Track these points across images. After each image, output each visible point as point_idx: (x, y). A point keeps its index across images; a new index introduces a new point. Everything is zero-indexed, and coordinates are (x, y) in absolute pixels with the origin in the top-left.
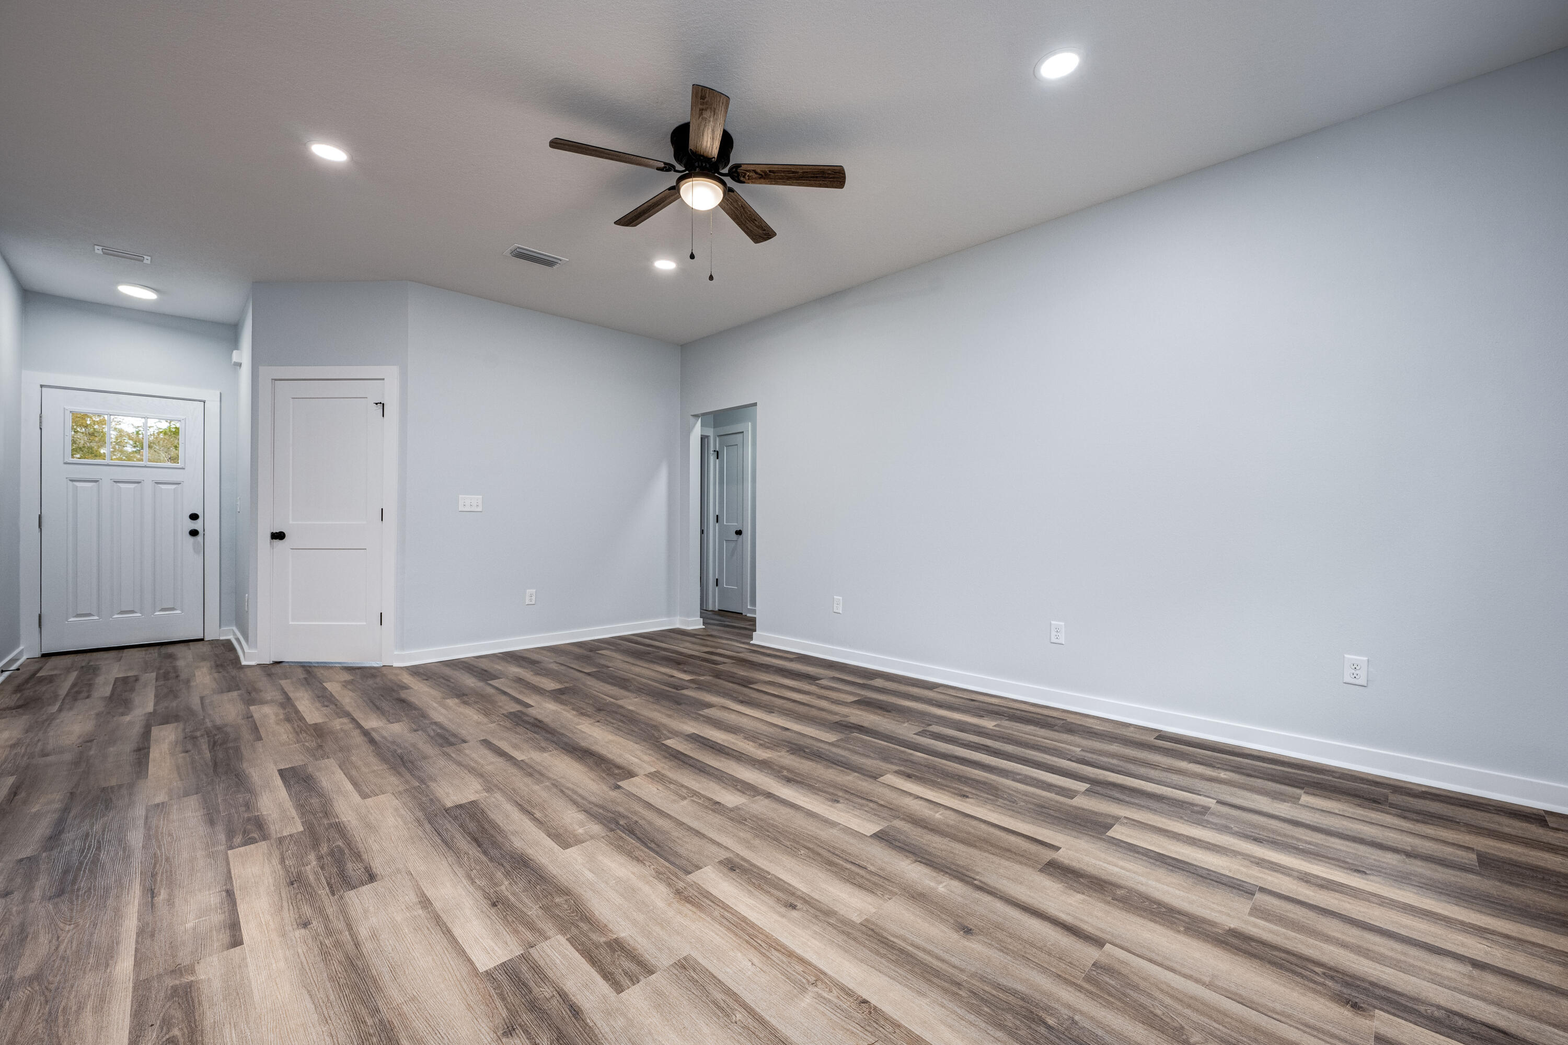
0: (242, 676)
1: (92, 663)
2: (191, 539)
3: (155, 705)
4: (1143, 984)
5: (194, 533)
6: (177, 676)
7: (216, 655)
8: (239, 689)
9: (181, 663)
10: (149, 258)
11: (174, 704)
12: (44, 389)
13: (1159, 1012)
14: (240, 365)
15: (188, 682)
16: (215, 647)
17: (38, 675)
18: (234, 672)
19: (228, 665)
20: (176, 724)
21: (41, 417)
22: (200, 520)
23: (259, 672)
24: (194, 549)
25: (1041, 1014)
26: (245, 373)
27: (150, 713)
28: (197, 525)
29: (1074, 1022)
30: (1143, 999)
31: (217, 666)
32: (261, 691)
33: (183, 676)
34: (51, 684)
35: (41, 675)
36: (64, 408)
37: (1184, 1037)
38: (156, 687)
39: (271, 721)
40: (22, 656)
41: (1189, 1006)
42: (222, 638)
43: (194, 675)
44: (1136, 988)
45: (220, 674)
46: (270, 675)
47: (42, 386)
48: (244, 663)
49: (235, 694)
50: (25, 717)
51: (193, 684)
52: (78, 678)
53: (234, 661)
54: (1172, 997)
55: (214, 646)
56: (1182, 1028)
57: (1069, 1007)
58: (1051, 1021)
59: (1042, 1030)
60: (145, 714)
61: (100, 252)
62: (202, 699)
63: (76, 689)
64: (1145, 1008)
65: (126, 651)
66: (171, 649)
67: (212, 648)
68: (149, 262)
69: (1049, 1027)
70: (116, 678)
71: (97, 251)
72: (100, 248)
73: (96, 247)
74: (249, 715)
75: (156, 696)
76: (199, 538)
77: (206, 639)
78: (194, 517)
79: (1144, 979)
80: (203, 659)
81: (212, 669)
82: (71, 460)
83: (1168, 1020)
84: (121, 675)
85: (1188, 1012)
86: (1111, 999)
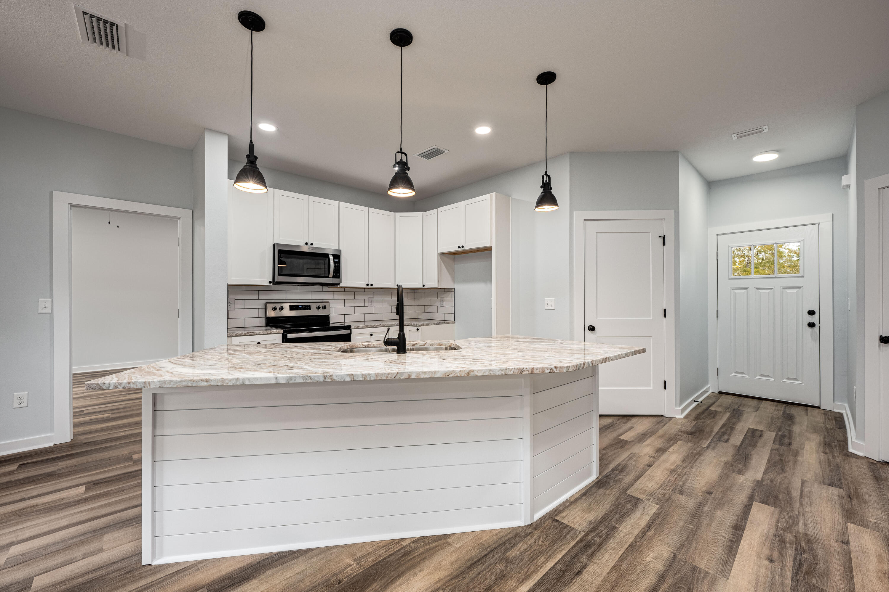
0: (847, 467)
1: (740, 408)
2: (810, 330)
3: (765, 473)
5: (811, 325)
6: (790, 444)
7: (827, 429)
8: (840, 487)
9: (796, 429)
10: (767, 127)
11: (779, 479)
12: (718, 236)
14: (849, 186)
15: (796, 454)
16: (829, 419)
17: (711, 408)
18: (839, 459)
19: (835, 446)
20: (773, 508)
21: (717, 253)
22: (816, 316)
23: (865, 469)
24: (812, 337)
26: (853, 192)
27: (758, 481)
28: (814, 319)
31: (825, 444)
32: (864, 502)
33: (794, 446)
34: (714, 420)
35: (712, 409)
36: (729, 246)
38: (772, 450)
39: (871, 567)
40: (709, 390)
42: (835, 410)
43: (803, 449)
45: (826, 455)
46: (877, 479)
47: (717, 235)
48: (851, 450)
49: (835, 491)
50: (690, 444)
51: (800, 459)
52: (728, 419)
53: (842, 443)
55: (827, 417)
60: (754, 481)
61: (736, 138)
62: (803, 482)
63: (723, 430)
65: (764, 401)
66: (793, 411)
67: (825, 419)
68: (767, 130)
70: (749, 428)
71: (734, 139)
72: (735, 135)
73: (733, 136)
74: (845, 539)
75: (769, 461)
76: (816, 329)
77: (822, 408)
78: (811, 313)
80: (815, 430)
81: (820, 445)
82: (732, 277)
84: (753, 427)
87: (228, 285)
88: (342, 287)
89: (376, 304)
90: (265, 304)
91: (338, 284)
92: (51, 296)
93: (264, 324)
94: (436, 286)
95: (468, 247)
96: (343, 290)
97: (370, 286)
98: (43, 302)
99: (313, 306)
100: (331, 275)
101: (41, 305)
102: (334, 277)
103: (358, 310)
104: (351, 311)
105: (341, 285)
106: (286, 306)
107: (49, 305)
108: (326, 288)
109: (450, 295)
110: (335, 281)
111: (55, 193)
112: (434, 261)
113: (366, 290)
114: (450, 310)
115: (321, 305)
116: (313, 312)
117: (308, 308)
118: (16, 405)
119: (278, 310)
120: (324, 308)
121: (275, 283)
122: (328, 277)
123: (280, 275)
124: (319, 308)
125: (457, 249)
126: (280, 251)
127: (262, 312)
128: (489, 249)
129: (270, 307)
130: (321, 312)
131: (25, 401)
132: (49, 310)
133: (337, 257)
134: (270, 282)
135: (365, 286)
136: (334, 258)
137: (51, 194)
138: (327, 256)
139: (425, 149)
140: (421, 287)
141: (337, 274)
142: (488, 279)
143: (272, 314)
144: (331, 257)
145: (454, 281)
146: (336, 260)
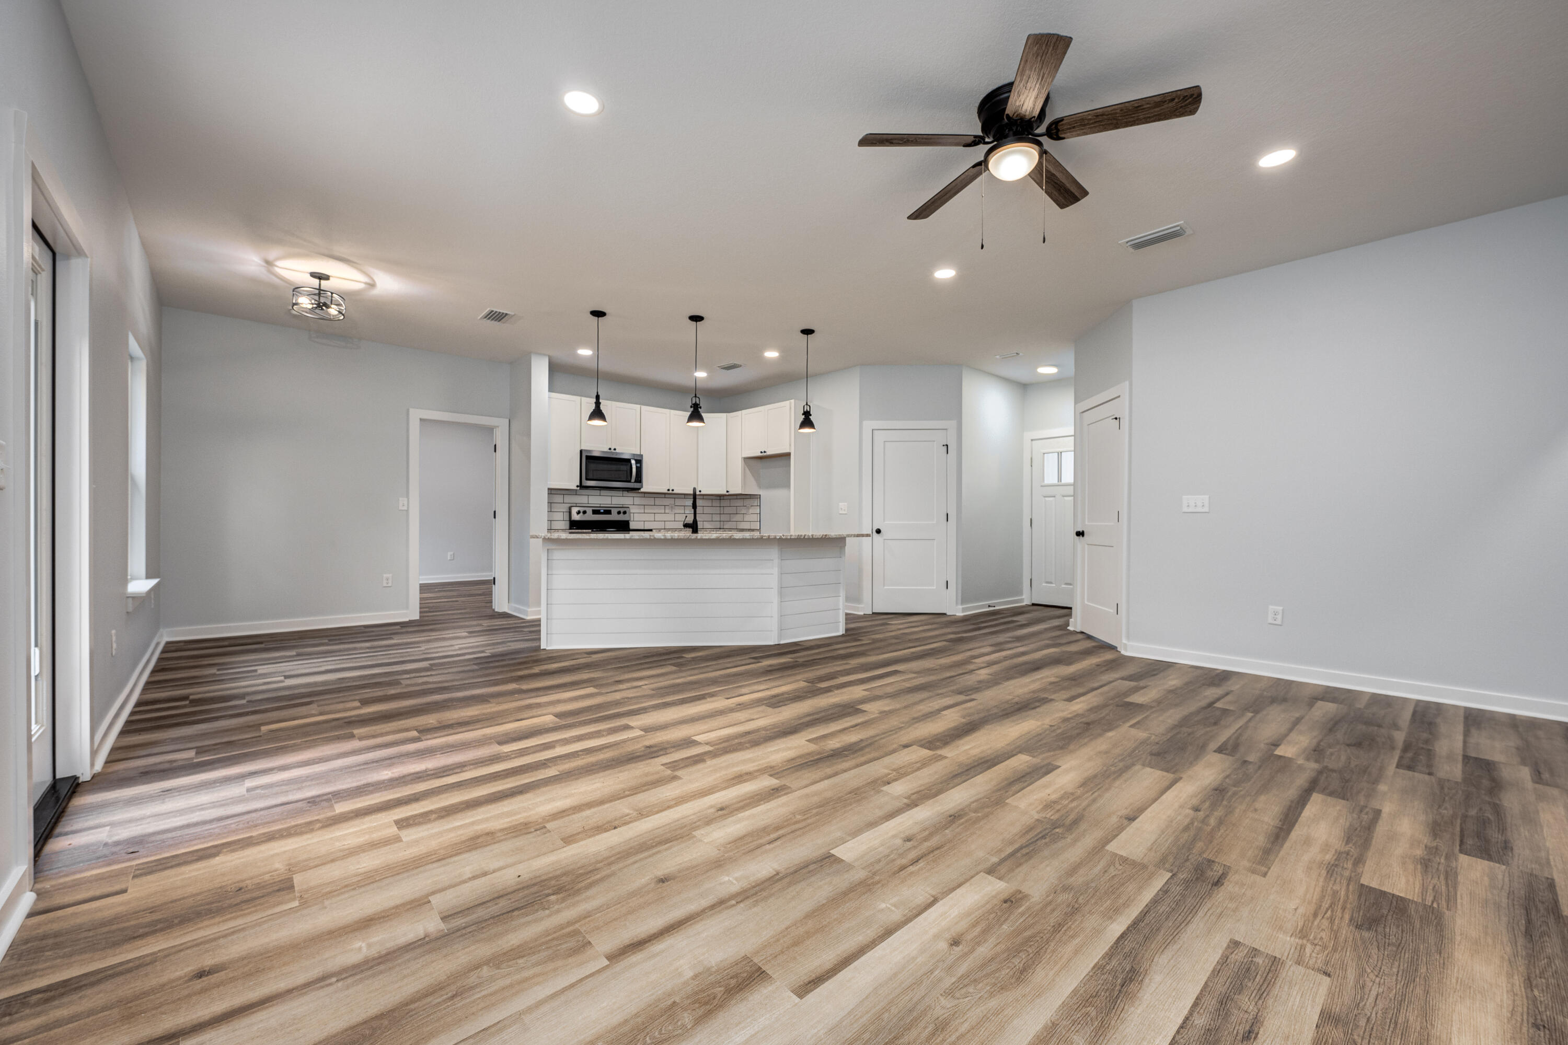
4: (551, 966)
13: (520, 961)
25: (561, 895)
29: (544, 909)
30: (535, 958)
37: (491, 965)
40: (1023, 602)
41: (511, 986)
44: (551, 959)
47: (1032, 440)
54: (527, 979)
56: (498, 968)
57: (558, 911)
58: (553, 898)
59: (550, 891)
64: (529, 954)
69: (549, 895)
79: (555, 970)
83: (510, 963)
85: (508, 981)
86: (550, 938)
87: (549, 489)
88: (642, 493)
89: (677, 511)
90: (570, 508)
91: (639, 489)
92: (408, 496)
93: (568, 527)
94: (739, 492)
95: (769, 453)
96: (643, 495)
97: (671, 492)
98: (403, 501)
99: (614, 511)
100: (633, 480)
101: (401, 504)
102: (636, 481)
103: (658, 517)
104: (651, 517)
105: (642, 490)
106: (589, 511)
107: (406, 503)
108: (625, 493)
109: (756, 502)
110: (637, 485)
111: (411, 410)
112: (738, 465)
113: (667, 496)
114: (756, 517)
115: (622, 510)
116: (614, 517)
117: (608, 512)
118: (385, 585)
119: (581, 514)
120: (625, 513)
121: (581, 486)
122: (630, 481)
123: (587, 479)
124: (619, 513)
125: (760, 454)
126: (588, 458)
127: (567, 515)
128: (788, 455)
129: (574, 510)
130: (621, 517)
131: (390, 581)
132: (405, 508)
133: (639, 462)
134: (577, 486)
135: (666, 491)
136: (636, 463)
137: (408, 411)
138: (628, 461)
139: (725, 363)
140: (725, 492)
141: (639, 479)
142: (787, 485)
143: (576, 517)
144: (633, 462)
145: (760, 486)
146: (638, 465)
